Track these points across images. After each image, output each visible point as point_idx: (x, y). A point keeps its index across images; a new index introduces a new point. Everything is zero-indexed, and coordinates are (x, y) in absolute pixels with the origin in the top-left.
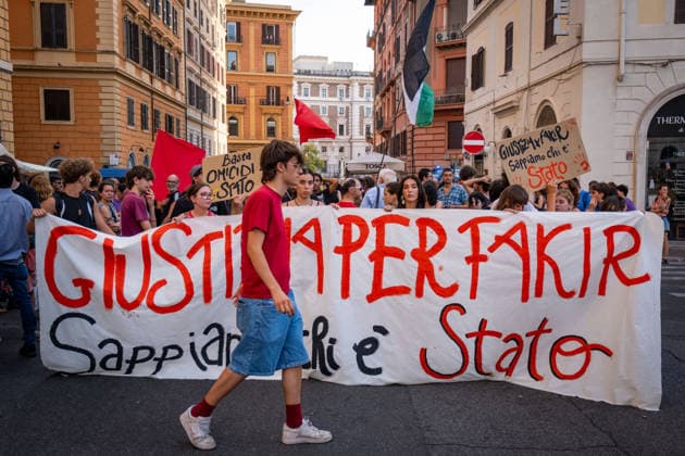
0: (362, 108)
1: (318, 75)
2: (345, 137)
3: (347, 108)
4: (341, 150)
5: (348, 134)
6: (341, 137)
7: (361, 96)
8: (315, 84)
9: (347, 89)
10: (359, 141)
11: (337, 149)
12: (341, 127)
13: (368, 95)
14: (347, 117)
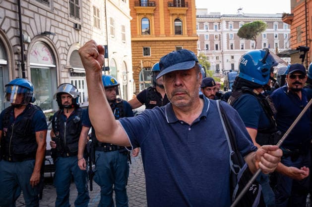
0: (228, 34)
1: (203, 17)
2: (219, 51)
3: (220, 35)
4: (217, 58)
5: (220, 49)
6: (216, 51)
7: (227, 28)
8: (202, 23)
9: (219, 25)
10: (227, 53)
11: (215, 58)
12: (217, 46)
13: (231, 27)
14: (220, 40)
